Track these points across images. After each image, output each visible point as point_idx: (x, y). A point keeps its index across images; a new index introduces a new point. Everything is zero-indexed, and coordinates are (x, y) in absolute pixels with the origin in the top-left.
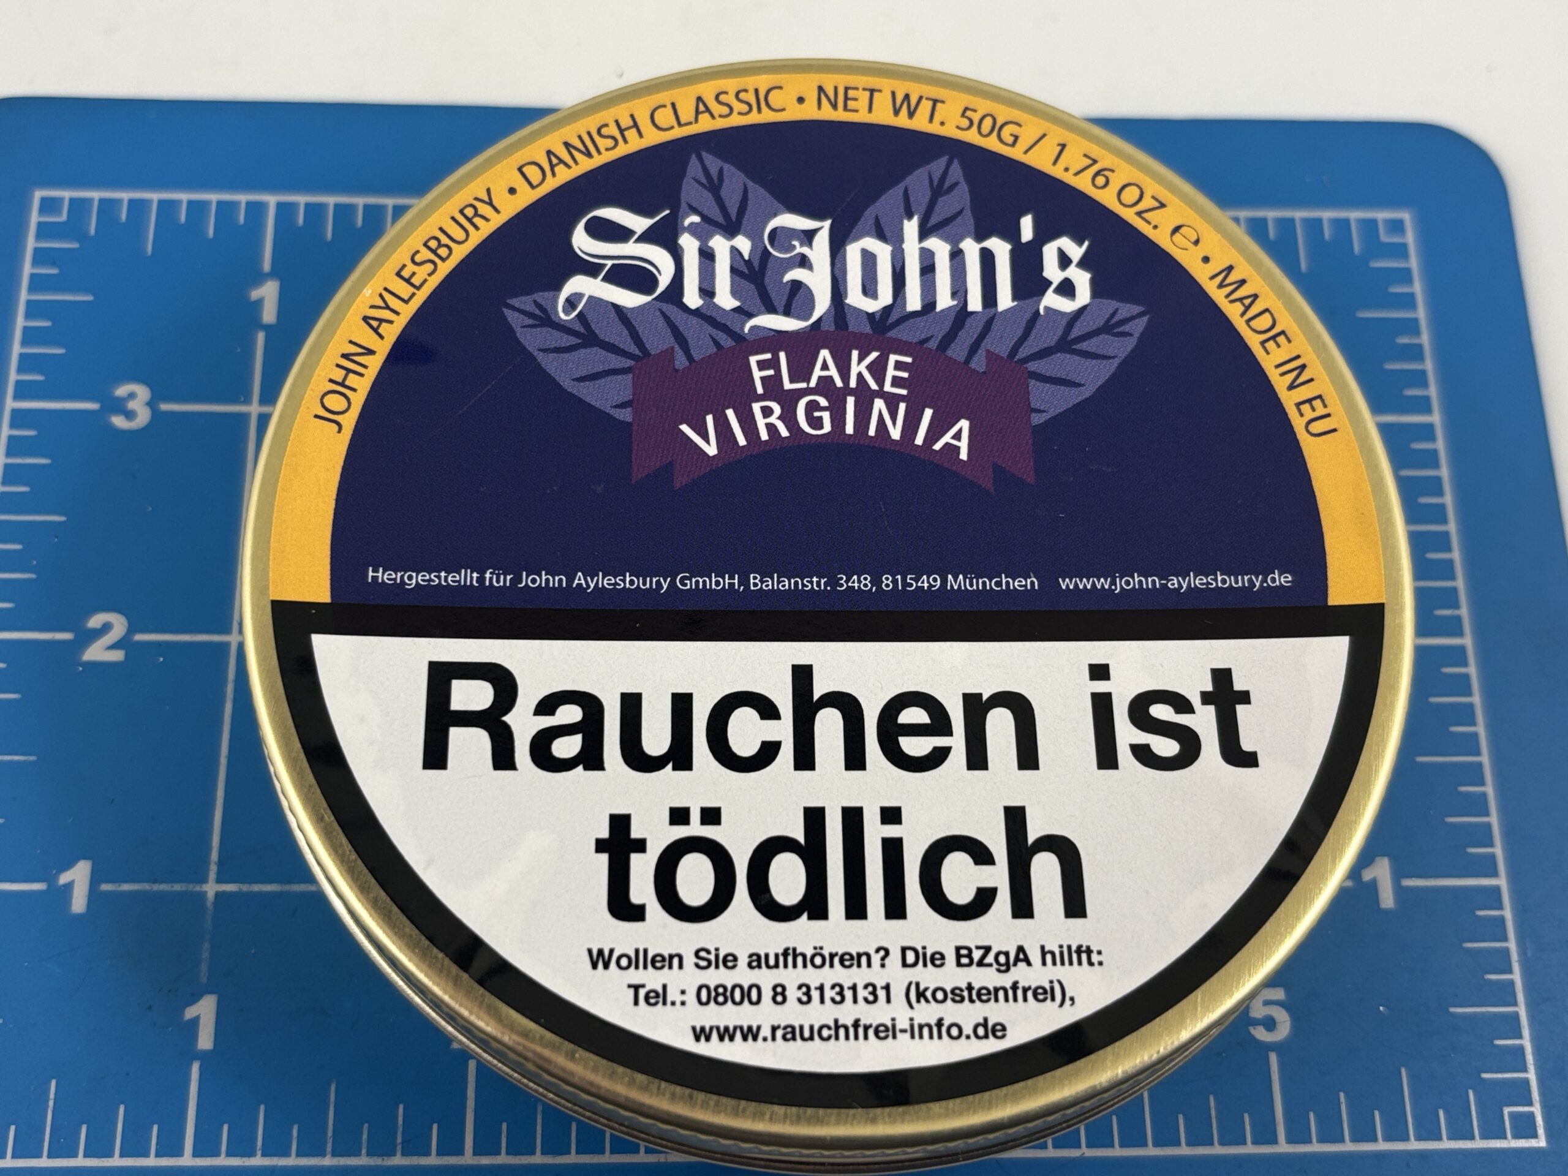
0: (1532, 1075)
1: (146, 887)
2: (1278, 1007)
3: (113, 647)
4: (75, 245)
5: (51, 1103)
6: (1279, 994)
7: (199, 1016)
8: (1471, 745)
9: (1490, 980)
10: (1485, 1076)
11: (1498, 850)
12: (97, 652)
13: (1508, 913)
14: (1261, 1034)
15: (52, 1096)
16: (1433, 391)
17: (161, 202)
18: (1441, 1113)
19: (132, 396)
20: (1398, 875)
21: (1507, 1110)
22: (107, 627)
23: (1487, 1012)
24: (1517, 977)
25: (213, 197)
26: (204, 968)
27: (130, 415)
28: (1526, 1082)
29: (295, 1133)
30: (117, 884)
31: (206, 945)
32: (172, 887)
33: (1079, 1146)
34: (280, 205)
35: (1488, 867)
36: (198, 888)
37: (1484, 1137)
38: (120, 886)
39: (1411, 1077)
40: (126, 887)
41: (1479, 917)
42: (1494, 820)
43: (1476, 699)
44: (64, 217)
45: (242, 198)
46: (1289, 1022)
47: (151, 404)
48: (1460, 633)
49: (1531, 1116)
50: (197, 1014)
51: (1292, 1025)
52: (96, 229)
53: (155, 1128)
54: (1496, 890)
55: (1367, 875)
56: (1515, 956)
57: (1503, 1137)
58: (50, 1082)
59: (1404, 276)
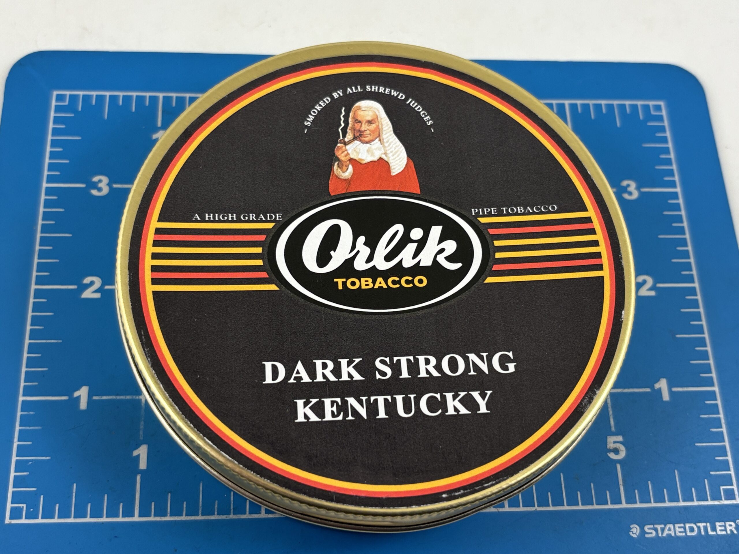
0: (732, 472)
1: (114, 397)
2: (620, 444)
3: (96, 291)
4: (72, 115)
5: (74, 494)
6: (620, 438)
8: (700, 329)
9: (713, 431)
10: (712, 473)
11: (714, 375)
12: (87, 294)
13: (719, 402)
14: (612, 456)
15: (74, 490)
16: (677, 178)
17: (110, 96)
18: (693, 489)
19: (100, 181)
20: (670, 386)
21: (722, 488)
22: (92, 283)
23: (712, 445)
24: (724, 430)
25: (134, 94)
26: (141, 433)
27: (100, 190)
28: (730, 475)
29: (185, 506)
30: (101, 396)
31: (142, 423)
32: (126, 397)
33: (534, 506)
34: (164, 97)
35: (710, 382)
36: (137, 398)
37: (712, 500)
38: (102, 397)
39: (679, 474)
40: (104, 398)
41: (707, 404)
42: (711, 362)
43: (701, 310)
44: (67, 103)
45: (148, 94)
46: (625, 450)
47: (108, 184)
48: (693, 282)
49: (733, 490)
50: (139, 454)
51: (626, 452)
52: (82, 108)
53: (121, 504)
54: (714, 392)
55: (657, 386)
56: (723, 421)
57: (721, 499)
58: (73, 484)
59: (663, 129)
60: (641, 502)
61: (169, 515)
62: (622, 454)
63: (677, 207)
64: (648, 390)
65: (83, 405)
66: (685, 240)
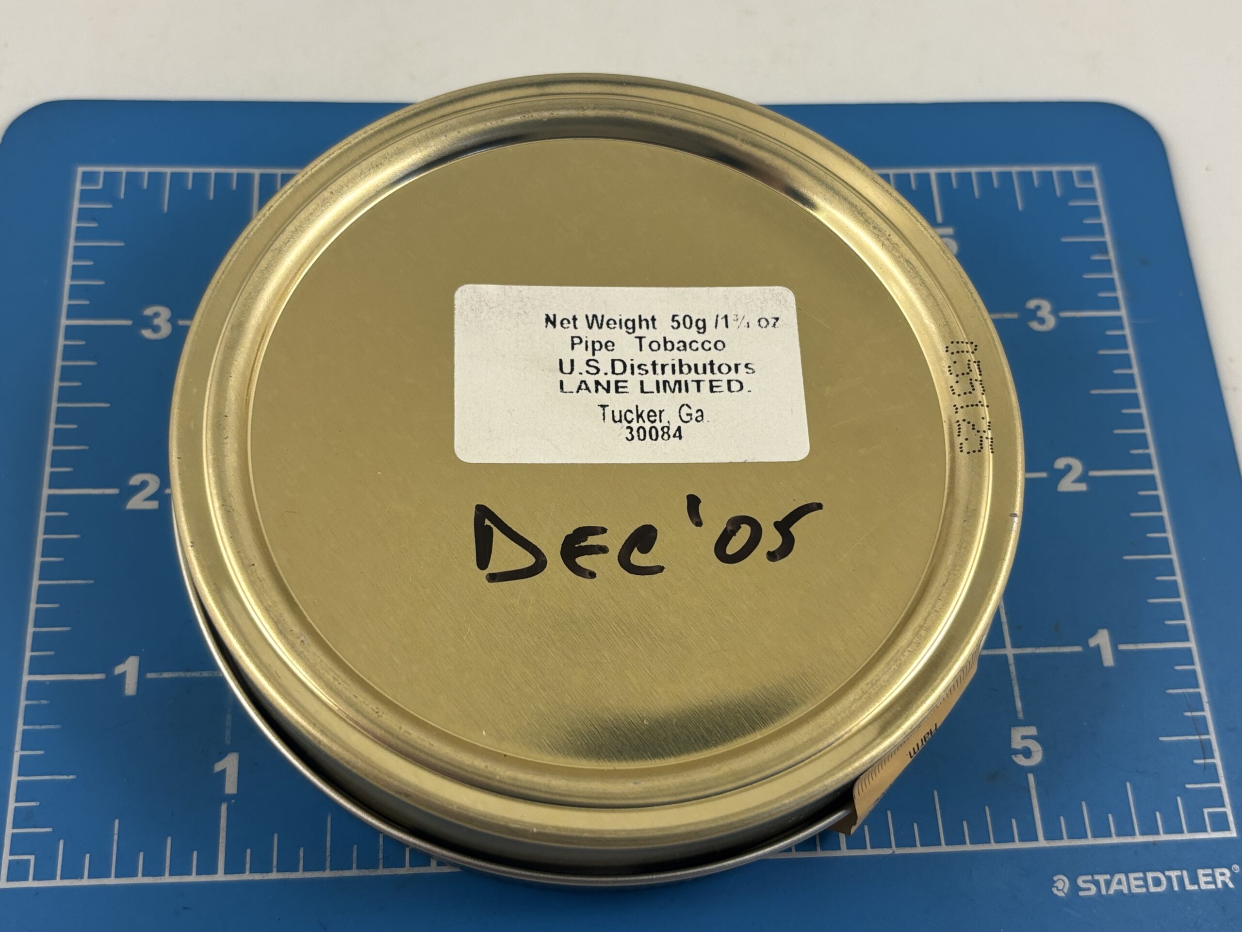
0: (1223, 785)
1: (182, 674)
2: (1032, 740)
3: (150, 498)
4: (110, 206)
5: (116, 837)
6: (1032, 731)
7: (226, 769)
8: (1163, 546)
9: (1187, 717)
10: (1188, 786)
11: (1188, 622)
12: (137, 503)
13: (1198, 667)
14: (1021, 760)
15: (116, 831)
16: (1120, 293)
17: (173, 175)
18: (1158, 815)
19: (157, 315)
20: (1115, 641)
21: (1206, 811)
22: (144, 485)
23: (1187, 739)
24: (1207, 713)
25: (212, 171)
26: (228, 733)
27: (156, 329)
28: (1219, 790)
29: (302, 854)
30: (158, 673)
31: (229, 717)
32: (201, 674)
33: (890, 847)
34: (262, 176)
35: (1181, 634)
37: (1190, 831)
38: (161, 674)
39: (1134, 788)
40: (166, 675)
41: (1177, 671)
42: (1183, 600)
43: (1165, 513)
44: (100, 186)
45: (234, 171)
46: (1041, 751)
47: (169, 320)
48: (1151, 467)
49: (1225, 814)
50: (223, 768)
51: (1043, 753)
52: (125, 194)
53: (195, 854)
54: (1189, 651)
55: (1093, 642)
56: (1205, 699)
57: (1204, 830)
58: (114, 821)
59: (1095, 212)
60: (1071, 837)
61: (275, 869)
62: (1037, 757)
63: (1121, 343)
64: (1078, 649)
65: (130, 688)
66: (1135, 396)
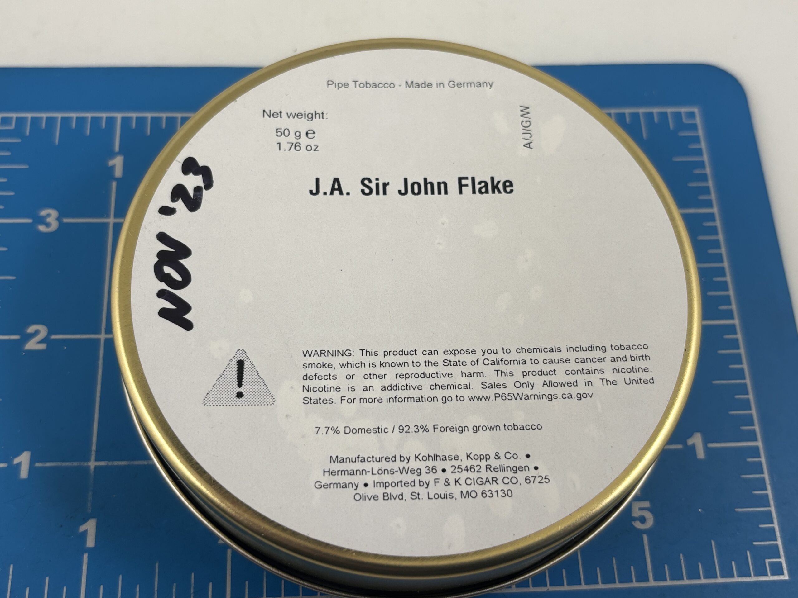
0: (779, 543)
1: (59, 464)
2: (646, 511)
3: (40, 342)
4: (19, 141)
5: (10, 577)
6: (647, 504)
7: (87, 529)
8: (740, 374)
9: (755, 494)
10: (755, 543)
11: (757, 428)
12: (32, 345)
13: (763, 460)
14: (638, 525)
15: (11, 573)
16: (713, 197)
17: (62, 118)
18: (733, 563)
19: (49, 215)
20: (706, 441)
21: (767, 561)
22: (37, 332)
23: (755, 510)
24: (769, 492)
25: (89, 115)
26: (89, 505)
27: (48, 225)
28: (777, 546)
29: (138, 589)
31: (90, 494)
32: (72, 464)
33: (546, 586)
34: (123, 119)
35: (752, 436)
36: (86, 464)
37: (756, 575)
38: (45, 464)
39: (717, 545)
40: (48, 464)
41: (749, 462)
42: (754, 412)
43: (742, 351)
44: (13, 127)
45: (104, 115)
46: (652, 518)
47: (58, 219)
48: (732, 318)
49: (780, 564)
50: (86, 529)
51: (654, 520)
52: (30, 132)
53: (65, 589)
54: (757, 448)
55: (690, 442)
56: (768, 482)
57: (766, 575)
58: (9, 566)
59: (697, 139)
60: (672, 579)
62: (650, 522)
63: (714, 231)
64: (680, 446)
65: (24, 473)
66: (723, 269)
